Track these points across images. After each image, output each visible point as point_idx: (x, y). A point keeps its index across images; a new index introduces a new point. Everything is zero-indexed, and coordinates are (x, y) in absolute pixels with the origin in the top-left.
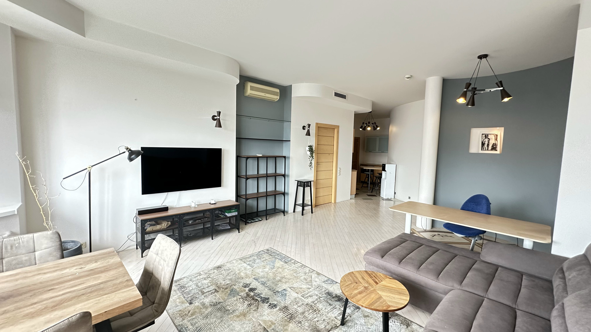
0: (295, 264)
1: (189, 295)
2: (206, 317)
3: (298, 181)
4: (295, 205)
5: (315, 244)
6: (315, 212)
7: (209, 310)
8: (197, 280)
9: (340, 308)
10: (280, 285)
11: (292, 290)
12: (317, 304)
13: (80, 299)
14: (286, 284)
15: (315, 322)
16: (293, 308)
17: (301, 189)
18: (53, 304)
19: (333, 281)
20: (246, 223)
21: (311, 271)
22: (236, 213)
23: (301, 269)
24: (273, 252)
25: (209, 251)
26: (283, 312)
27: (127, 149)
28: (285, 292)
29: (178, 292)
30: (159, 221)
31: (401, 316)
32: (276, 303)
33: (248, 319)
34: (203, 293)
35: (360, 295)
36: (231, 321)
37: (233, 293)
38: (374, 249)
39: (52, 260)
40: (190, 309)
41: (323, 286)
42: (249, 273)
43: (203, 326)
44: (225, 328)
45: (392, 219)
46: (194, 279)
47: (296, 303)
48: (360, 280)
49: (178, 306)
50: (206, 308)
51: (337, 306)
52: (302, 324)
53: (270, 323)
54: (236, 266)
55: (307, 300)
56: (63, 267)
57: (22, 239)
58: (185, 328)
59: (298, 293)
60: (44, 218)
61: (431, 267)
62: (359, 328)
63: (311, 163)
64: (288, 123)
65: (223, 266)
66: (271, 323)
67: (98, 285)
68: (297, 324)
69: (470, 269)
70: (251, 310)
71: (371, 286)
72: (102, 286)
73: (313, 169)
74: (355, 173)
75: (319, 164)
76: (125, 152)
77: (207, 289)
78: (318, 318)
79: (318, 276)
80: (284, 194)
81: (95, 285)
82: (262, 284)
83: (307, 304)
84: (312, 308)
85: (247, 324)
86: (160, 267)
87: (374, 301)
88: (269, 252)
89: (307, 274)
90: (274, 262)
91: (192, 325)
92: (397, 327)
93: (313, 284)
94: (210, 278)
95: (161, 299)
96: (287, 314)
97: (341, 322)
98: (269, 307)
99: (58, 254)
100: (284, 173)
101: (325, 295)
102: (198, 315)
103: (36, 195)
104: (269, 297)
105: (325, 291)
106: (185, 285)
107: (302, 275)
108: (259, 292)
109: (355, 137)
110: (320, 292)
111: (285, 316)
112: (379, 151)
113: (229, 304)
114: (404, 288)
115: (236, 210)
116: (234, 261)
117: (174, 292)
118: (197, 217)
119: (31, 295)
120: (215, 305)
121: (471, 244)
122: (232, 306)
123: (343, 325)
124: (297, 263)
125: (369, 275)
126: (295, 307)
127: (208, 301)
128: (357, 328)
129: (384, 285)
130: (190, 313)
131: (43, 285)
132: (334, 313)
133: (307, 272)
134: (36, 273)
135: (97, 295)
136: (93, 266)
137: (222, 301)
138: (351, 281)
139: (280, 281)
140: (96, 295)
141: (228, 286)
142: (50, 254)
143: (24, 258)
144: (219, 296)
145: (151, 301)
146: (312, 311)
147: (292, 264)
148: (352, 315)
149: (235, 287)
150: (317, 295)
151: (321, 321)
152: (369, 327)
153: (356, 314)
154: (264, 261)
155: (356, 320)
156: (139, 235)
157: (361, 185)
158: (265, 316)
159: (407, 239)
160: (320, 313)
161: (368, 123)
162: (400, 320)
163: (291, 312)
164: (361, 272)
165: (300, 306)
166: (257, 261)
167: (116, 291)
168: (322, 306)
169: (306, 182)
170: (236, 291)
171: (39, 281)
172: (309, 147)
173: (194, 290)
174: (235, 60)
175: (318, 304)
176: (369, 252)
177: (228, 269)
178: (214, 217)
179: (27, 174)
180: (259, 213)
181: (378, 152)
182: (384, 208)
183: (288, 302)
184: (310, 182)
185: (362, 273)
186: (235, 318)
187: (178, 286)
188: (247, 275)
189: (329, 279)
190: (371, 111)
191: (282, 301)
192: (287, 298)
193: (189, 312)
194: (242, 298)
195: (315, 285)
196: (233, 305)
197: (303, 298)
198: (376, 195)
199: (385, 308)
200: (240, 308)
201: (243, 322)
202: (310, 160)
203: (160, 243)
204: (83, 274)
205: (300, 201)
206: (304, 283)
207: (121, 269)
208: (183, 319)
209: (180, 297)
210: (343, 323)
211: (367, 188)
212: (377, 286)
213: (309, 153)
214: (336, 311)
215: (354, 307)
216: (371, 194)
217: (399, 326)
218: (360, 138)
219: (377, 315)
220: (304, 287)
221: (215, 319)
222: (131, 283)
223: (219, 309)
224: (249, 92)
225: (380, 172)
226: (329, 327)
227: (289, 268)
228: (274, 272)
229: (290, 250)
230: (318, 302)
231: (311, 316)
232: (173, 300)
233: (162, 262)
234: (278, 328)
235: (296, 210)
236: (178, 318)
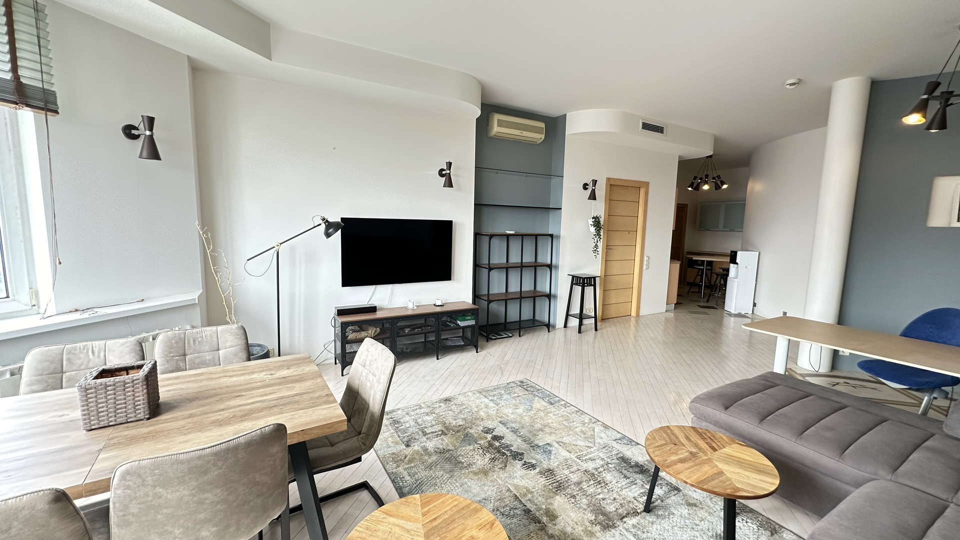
0: (566, 408)
1: (406, 434)
2: (430, 467)
3: (573, 277)
4: (567, 315)
5: (600, 380)
6: (601, 329)
7: (434, 458)
8: (417, 414)
9: (643, 485)
10: (540, 436)
11: (560, 445)
12: (603, 473)
13: (272, 411)
14: (550, 436)
15: (600, 500)
16: (563, 474)
17: (578, 289)
18: (242, 413)
19: (631, 441)
20: (488, 339)
21: (593, 420)
22: (473, 322)
23: (576, 416)
24: (530, 385)
25: (433, 375)
26: (546, 477)
27: (324, 219)
28: (549, 448)
29: (390, 428)
30: (364, 326)
31: (761, 514)
32: (534, 462)
33: (491, 479)
34: (425, 434)
35: (682, 464)
36: (466, 478)
37: (468, 439)
38: (710, 393)
39: (237, 362)
40: (407, 453)
41: (613, 447)
42: (492, 413)
43: (426, 480)
44: (457, 486)
45: (747, 349)
46: (413, 413)
47: (568, 467)
48: (682, 440)
49: (390, 447)
50: (430, 455)
51: (637, 481)
52: (577, 499)
53: (525, 490)
54: (473, 401)
55: (586, 465)
56: (252, 371)
57: (205, 332)
58: (400, 478)
59: (570, 453)
60: (227, 310)
61: (828, 434)
62: (678, 521)
63: (596, 246)
64: (558, 179)
65: (454, 399)
66: (527, 491)
67: (292, 396)
68: (568, 499)
69: (917, 447)
70: (496, 467)
71: (703, 453)
72: (297, 398)
73: (600, 256)
74: (677, 266)
75: (611, 249)
76: (320, 224)
77: (430, 428)
78: (604, 495)
79: (606, 430)
80: (549, 296)
81: (288, 397)
82: (512, 431)
83: (585, 471)
84: (594, 477)
85: (490, 486)
86: (369, 384)
87: (708, 477)
88: (524, 385)
89: (586, 425)
90: (531, 401)
91: (410, 475)
92: (751, 531)
93: (596, 441)
94: (434, 413)
95: (370, 427)
96: (553, 482)
97: (645, 507)
98: (523, 467)
99: (244, 355)
100: (549, 262)
101: (617, 462)
102: (418, 462)
103: (218, 279)
104: (523, 451)
105: (617, 454)
106: (400, 419)
107: (578, 425)
108: (508, 442)
109: (678, 204)
110: (608, 455)
111: (549, 483)
112: (724, 228)
113: (462, 454)
114: (770, 464)
115: (473, 317)
116: (470, 394)
117: (385, 428)
118: (415, 325)
119: (216, 399)
120: (441, 452)
121: (920, 407)
122: (467, 457)
123: (648, 513)
124: (569, 407)
125: (700, 435)
126: (565, 472)
127: (431, 445)
128: (675, 521)
129: (727, 453)
130: (407, 459)
131: (229, 389)
132: (633, 491)
133: (587, 421)
134: (222, 375)
135: (292, 408)
136: (284, 373)
137: (453, 448)
138: (666, 441)
139: (541, 430)
140: (290, 409)
141: (460, 428)
142: (236, 355)
143: (208, 357)
144: (448, 441)
145: (356, 431)
146: (594, 482)
147: (562, 407)
148: (664, 499)
149: (471, 431)
150: (602, 459)
151: (610, 499)
152: (698, 522)
153: (673, 498)
154: (517, 398)
155: (673, 508)
156: (339, 344)
157: (687, 288)
158: (517, 479)
159: (778, 382)
160: (608, 488)
161: (704, 177)
162: (759, 520)
163: (559, 479)
164: (684, 428)
165: (573, 472)
166: (505, 397)
167: (314, 407)
168: (611, 478)
169: (587, 278)
170: (472, 436)
171: (225, 385)
172: (594, 220)
173: (412, 428)
174: (475, 78)
175: (605, 473)
176: (699, 398)
177: (460, 403)
178: (441, 326)
179: (208, 251)
180: (507, 325)
181: (723, 230)
182: (731, 330)
183: (553, 464)
184: (594, 278)
185: (686, 430)
186: (471, 475)
187: (391, 419)
188: (488, 416)
189: (624, 437)
190: (711, 153)
191: (544, 460)
192: (552, 457)
193: (406, 457)
194: (482, 448)
195: (599, 443)
196: (469, 456)
197: (578, 461)
198: (715, 306)
199: (729, 491)
200: (479, 462)
201: (483, 483)
202: (595, 241)
203: (367, 350)
204: (274, 382)
205: (576, 310)
206: (580, 438)
207: (319, 380)
208: (398, 466)
209: (393, 436)
210: (648, 508)
211: (697, 294)
212: (715, 453)
213: (593, 229)
214: (635, 488)
215: (668, 487)
216: (706, 304)
217: (756, 530)
218: (687, 205)
219: (712, 505)
220: (582, 445)
221: (442, 473)
222: (331, 399)
223: (448, 460)
224: (496, 129)
225: (725, 266)
226: (623, 511)
227: (556, 413)
228: (531, 415)
229: (558, 385)
230: (604, 470)
231: (591, 490)
232: (384, 438)
233: (371, 377)
234: (537, 499)
235: (569, 325)
236: (391, 464)
